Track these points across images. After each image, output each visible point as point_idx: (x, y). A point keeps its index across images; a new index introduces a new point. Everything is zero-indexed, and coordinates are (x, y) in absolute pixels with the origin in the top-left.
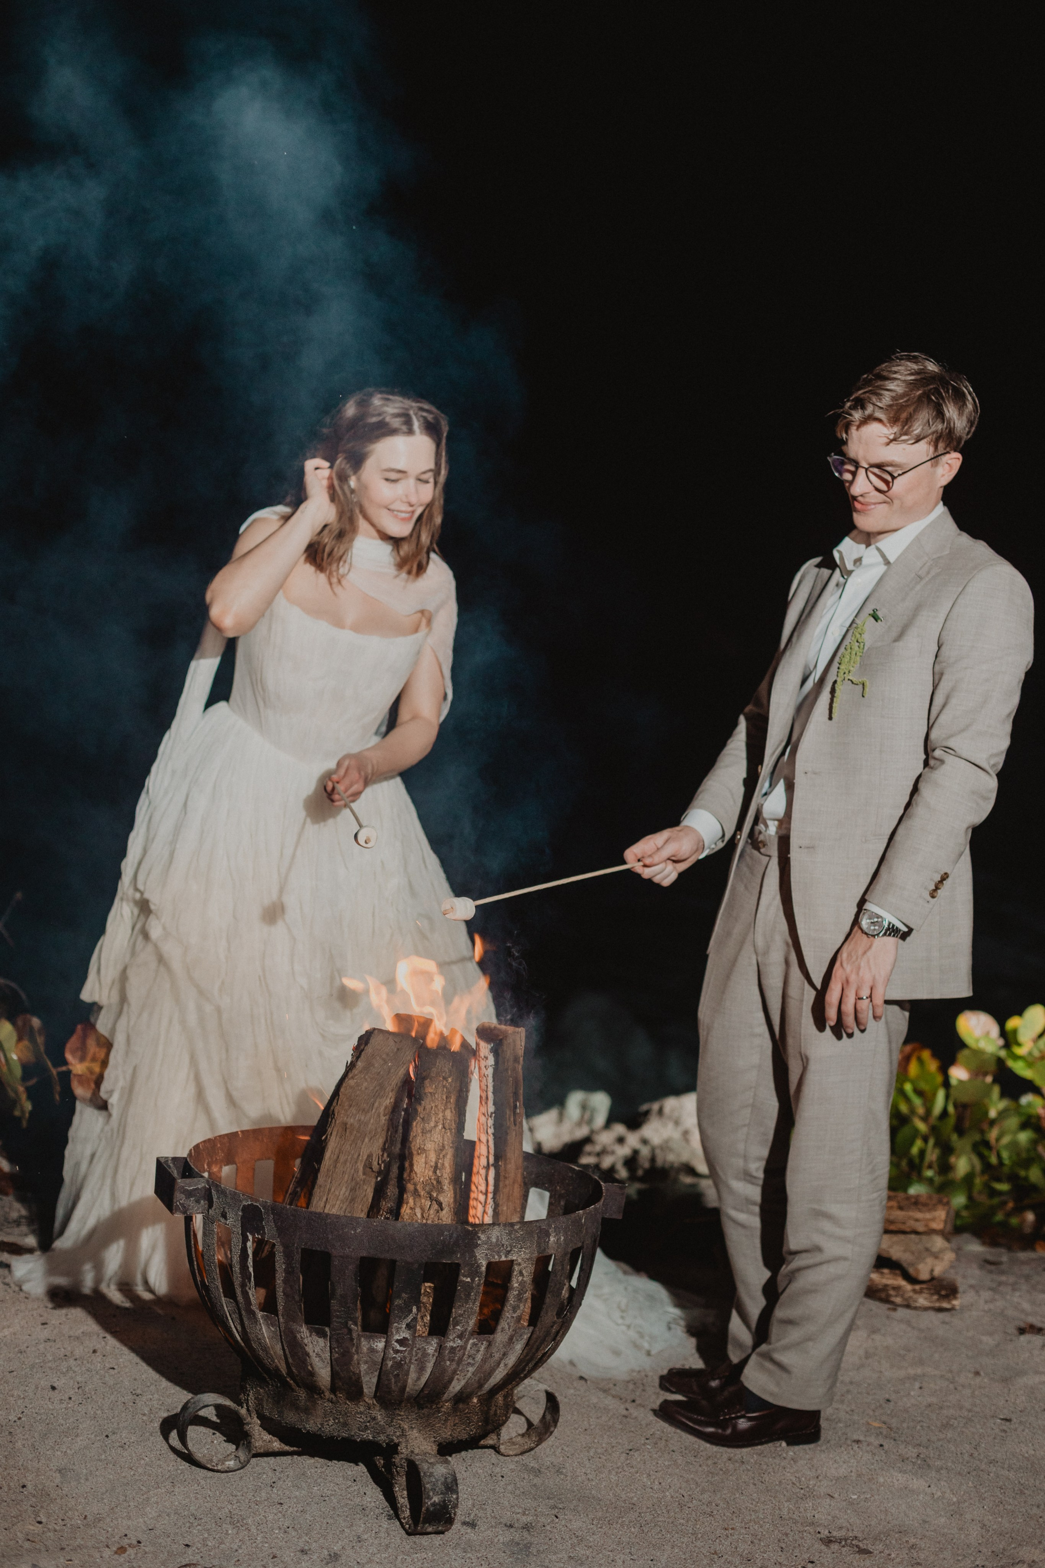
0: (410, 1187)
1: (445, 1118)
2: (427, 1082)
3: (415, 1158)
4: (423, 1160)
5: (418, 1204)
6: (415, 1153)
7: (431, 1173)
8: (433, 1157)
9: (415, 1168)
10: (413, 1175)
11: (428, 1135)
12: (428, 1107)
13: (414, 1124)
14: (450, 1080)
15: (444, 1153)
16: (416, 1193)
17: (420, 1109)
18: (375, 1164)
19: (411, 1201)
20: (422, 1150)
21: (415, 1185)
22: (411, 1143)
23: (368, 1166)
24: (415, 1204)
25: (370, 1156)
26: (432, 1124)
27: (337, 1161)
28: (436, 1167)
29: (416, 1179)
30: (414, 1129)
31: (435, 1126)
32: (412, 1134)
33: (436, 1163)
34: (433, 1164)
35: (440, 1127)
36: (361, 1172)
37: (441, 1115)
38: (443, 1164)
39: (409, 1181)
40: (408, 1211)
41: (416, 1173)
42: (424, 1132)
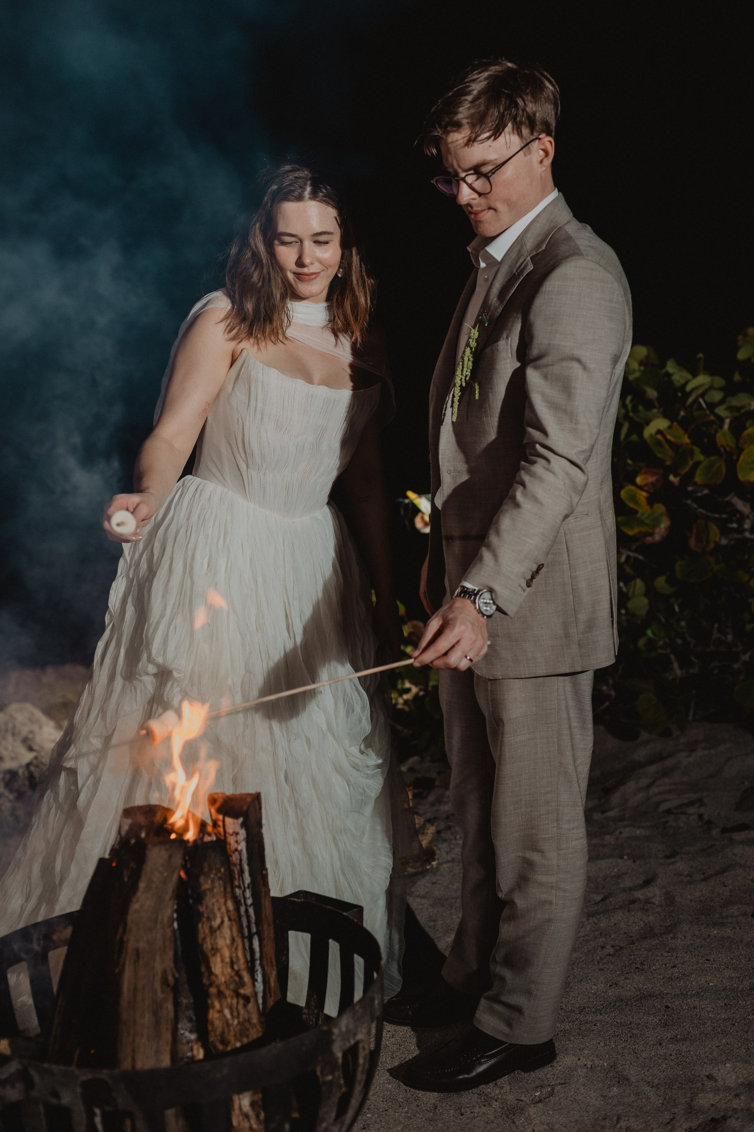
0: (213, 990)
1: (228, 911)
2: (202, 879)
3: (212, 960)
4: (219, 959)
5: (225, 1005)
6: (210, 955)
7: (229, 970)
8: (227, 953)
9: (213, 970)
10: (213, 978)
11: (218, 933)
12: (210, 904)
13: (200, 925)
14: (222, 870)
15: (235, 945)
16: (220, 995)
17: (202, 909)
18: (170, 978)
19: (217, 1005)
20: (215, 950)
21: (218, 987)
22: (202, 945)
23: (165, 982)
24: (221, 1006)
25: (164, 973)
26: (218, 921)
27: (135, 990)
28: (232, 963)
29: (218, 982)
30: (201, 931)
31: (222, 922)
32: (201, 936)
33: (231, 958)
34: (228, 960)
35: (226, 919)
36: (159, 993)
37: (223, 909)
38: (237, 957)
39: (211, 985)
40: (216, 1015)
41: (216, 976)
42: (213, 931)
